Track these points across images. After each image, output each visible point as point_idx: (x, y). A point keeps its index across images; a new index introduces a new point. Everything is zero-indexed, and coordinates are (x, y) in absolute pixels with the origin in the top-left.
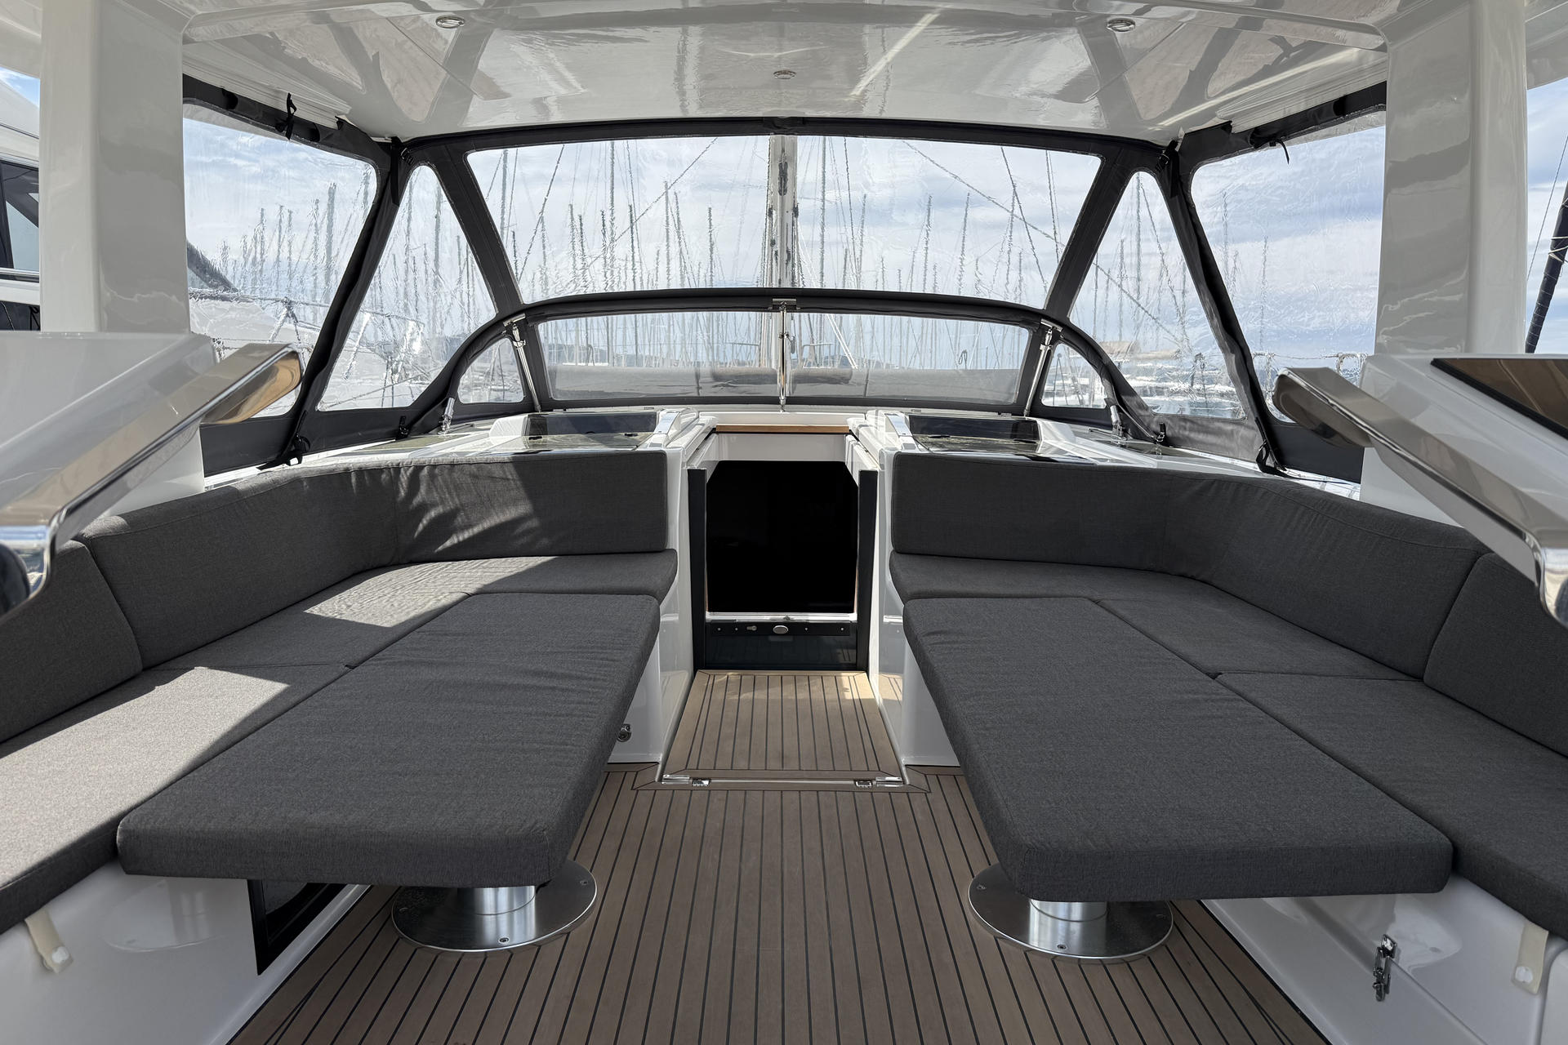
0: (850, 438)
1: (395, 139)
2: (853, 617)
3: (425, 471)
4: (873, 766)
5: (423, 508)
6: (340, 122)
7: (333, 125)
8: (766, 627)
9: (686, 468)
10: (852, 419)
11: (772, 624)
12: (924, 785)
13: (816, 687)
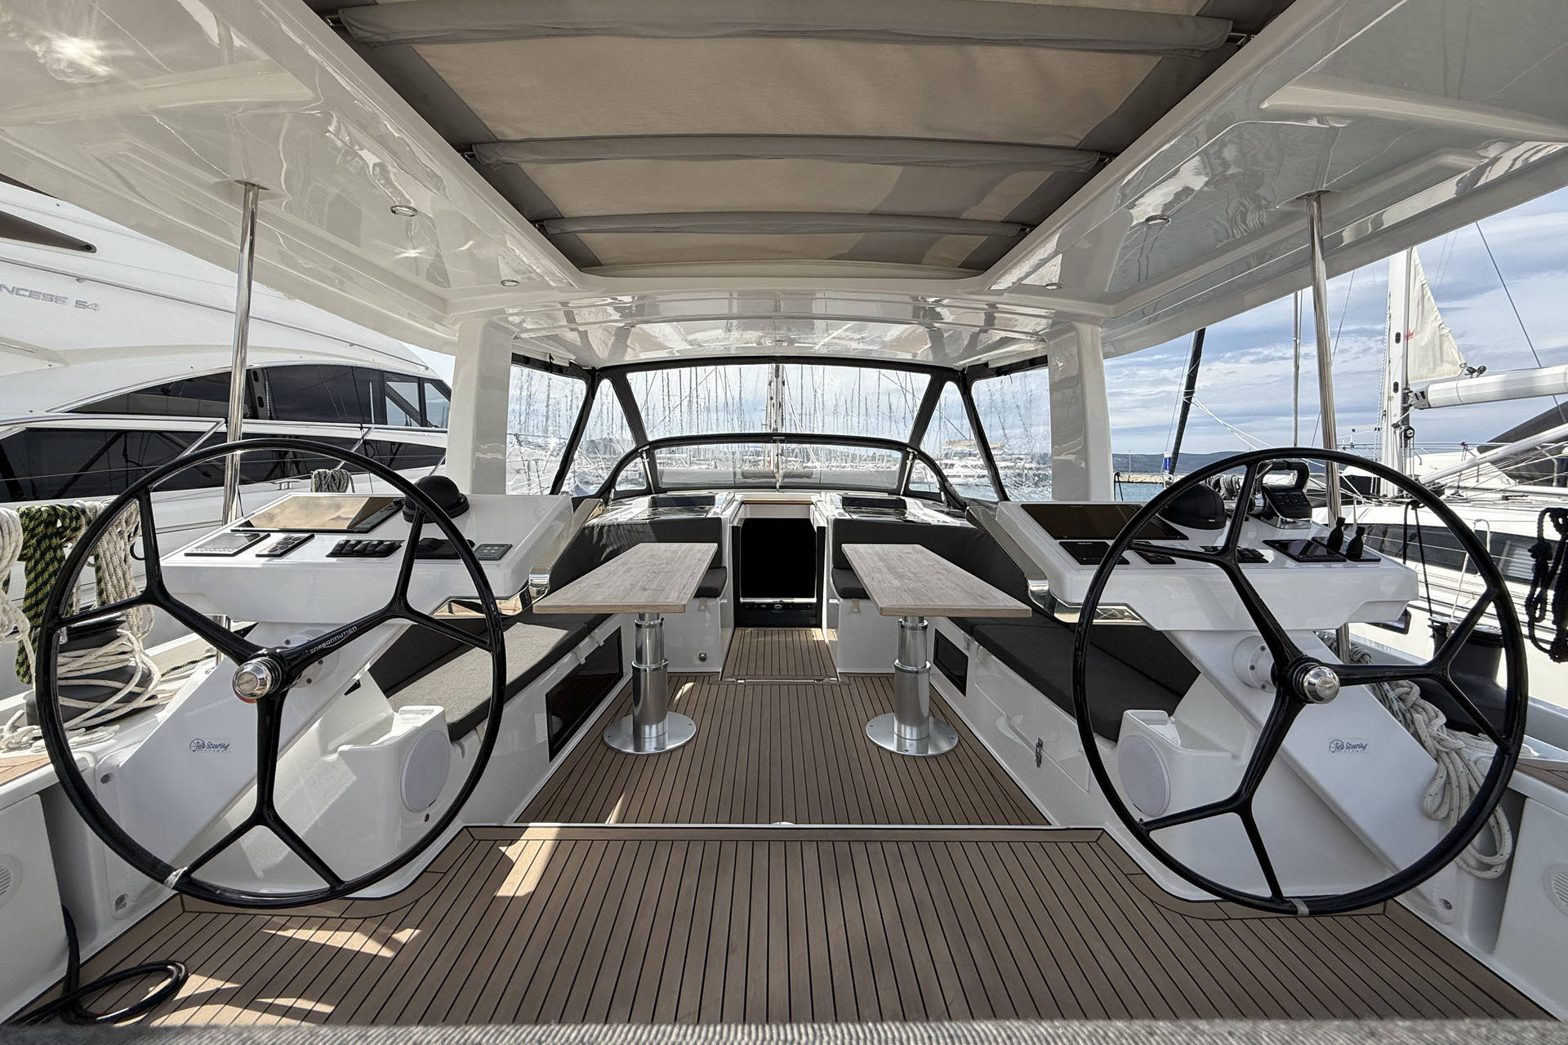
0: (812, 506)
1: (594, 368)
2: (814, 600)
3: (606, 528)
4: (823, 673)
5: (605, 546)
6: (571, 363)
7: (567, 365)
8: (772, 605)
9: (731, 525)
10: (814, 496)
11: (773, 604)
12: (848, 682)
13: (796, 637)
